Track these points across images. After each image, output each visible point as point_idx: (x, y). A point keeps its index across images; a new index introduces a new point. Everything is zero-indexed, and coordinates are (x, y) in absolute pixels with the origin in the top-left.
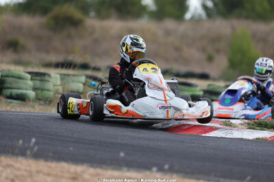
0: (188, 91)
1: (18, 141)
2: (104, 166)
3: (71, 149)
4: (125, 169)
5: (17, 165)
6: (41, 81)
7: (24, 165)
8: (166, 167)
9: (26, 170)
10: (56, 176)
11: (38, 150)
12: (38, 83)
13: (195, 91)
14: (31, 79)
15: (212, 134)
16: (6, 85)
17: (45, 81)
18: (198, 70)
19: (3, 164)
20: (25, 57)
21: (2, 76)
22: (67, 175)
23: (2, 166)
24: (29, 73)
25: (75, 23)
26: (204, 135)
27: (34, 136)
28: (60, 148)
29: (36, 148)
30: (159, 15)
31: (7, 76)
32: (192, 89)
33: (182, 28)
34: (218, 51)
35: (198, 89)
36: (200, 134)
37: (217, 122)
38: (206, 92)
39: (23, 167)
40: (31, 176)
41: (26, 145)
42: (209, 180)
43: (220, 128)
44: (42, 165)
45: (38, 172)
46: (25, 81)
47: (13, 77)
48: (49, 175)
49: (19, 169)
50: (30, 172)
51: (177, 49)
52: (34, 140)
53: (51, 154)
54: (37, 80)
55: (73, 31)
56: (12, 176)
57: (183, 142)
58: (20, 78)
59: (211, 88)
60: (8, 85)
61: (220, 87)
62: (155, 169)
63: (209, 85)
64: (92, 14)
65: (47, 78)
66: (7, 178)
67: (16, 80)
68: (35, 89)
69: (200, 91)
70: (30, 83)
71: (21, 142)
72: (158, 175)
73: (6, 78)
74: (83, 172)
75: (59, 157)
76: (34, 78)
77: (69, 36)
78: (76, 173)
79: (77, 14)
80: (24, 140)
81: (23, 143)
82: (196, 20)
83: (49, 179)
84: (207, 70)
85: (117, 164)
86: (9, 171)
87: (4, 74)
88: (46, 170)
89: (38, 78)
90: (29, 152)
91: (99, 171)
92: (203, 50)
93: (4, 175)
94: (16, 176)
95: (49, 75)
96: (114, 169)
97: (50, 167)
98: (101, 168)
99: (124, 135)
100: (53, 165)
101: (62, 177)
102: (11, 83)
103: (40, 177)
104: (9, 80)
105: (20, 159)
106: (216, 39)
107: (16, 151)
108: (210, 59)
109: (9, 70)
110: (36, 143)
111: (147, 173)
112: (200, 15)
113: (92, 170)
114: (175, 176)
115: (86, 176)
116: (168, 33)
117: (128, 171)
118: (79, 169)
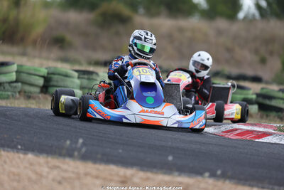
0: (241, 94)
1: (65, 141)
2: (155, 170)
3: (120, 151)
4: (176, 174)
5: (65, 167)
6: (89, 79)
7: (72, 166)
8: (219, 172)
9: (73, 172)
10: (104, 179)
11: (86, 152)
12: (85, 82)
13: (247, 94)
14: (79, 78)
15: (266, 140)
16: (52, 83)
17: (93, 79)
18: (250, 73)
19: (50, 165)
20: (72, 54)
21: (48, 74)
22: (116, 178)
23: (48, 167)
24: (76, 71)
25: (124, 20)
26: (257, 140)
27: (81, 137)
28: (108, 150)
29: (84, 150)
30: (210, 14)
31: (53, 74)
32: (245, 92)
33: (235, 28)
34: (271, 53)
35: (251, 92)
36: (253, 139)
37: (271, 127)
38: (258, 95)
39: (70, 169)
40: (79, 178)
41: (74, 146)
42: (263, 188)
43: (275, 134)
44: (90, 167)
45: (86, 174)
46: (71, 79)
47: (59, 74)
48: (97, 177)
49: (66, 171)
50: (78, 174)
51: (229, 50)
52: (81, 141)
53: (99, 156)
54: (84, 78)
55: (121, 28)
56: (59, 178)
57: (235, 147)
58: (67, 76)
59: (264, 91)
60: (55, 83)
61: (273, 91)
62: (207, 174)
63: (262, 89)
64: (141, 10)
65: (94, 76)
66: (53, 180)
67: (63, 78)
68: (82, 88)
69: (253, 94)
70: (77, 81)
71: (68, 142)
72: (211, 181)
73: (52, 76)
74: (133, 175)
75: (108, 159)
76: (81, 76)
77: (117, 34)
78: (125, 177)
79: (126, 11)
80: (71, 140)
81: (71, 144)
82: (249, 20)
83: (98, 182)
84: (260, 73)
85: (168, 168)
86: (55, 172)
87: (51, 71)
88: (94, 173)
89: (86, 76)
90: (76, 153)
91: (149, 175)
92: (256, 51)
93: (51, 176)
94: (64, 178)
95: (97, 74)
96: (165, 173)
97: (98, 170)
98: (152, 172)
99: (175, 138)
100: (102, 167)
101: (111, 180)
102: (57, 81)
103: (88, 180)
104: (55, 77)
105: (68, 160)
106: (269, 41)
107: (64, 152)
108: (263, 61)
109: (55, 68)
110: (84, 144)
111: (200, 178)
112: (254, 15)
113: (141, 174)
114: (227, 182)
115: (136, 180)
116: (220, 32)
117: (179, 175)
118: (129, 172)
